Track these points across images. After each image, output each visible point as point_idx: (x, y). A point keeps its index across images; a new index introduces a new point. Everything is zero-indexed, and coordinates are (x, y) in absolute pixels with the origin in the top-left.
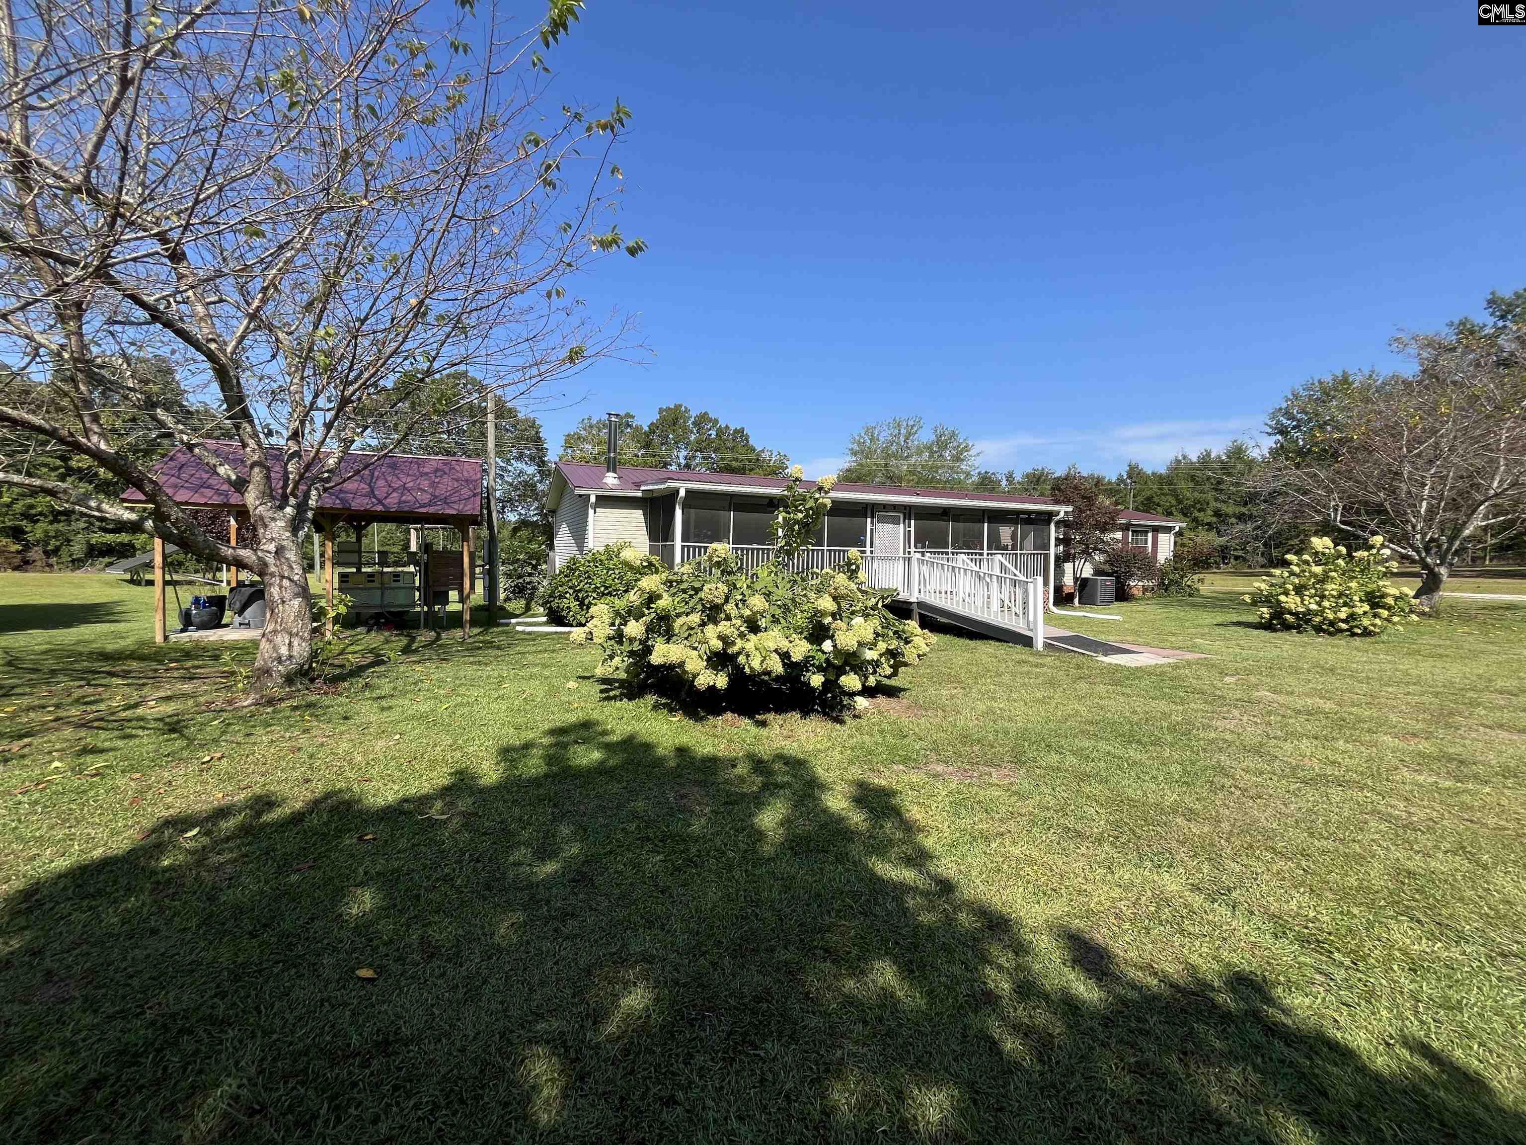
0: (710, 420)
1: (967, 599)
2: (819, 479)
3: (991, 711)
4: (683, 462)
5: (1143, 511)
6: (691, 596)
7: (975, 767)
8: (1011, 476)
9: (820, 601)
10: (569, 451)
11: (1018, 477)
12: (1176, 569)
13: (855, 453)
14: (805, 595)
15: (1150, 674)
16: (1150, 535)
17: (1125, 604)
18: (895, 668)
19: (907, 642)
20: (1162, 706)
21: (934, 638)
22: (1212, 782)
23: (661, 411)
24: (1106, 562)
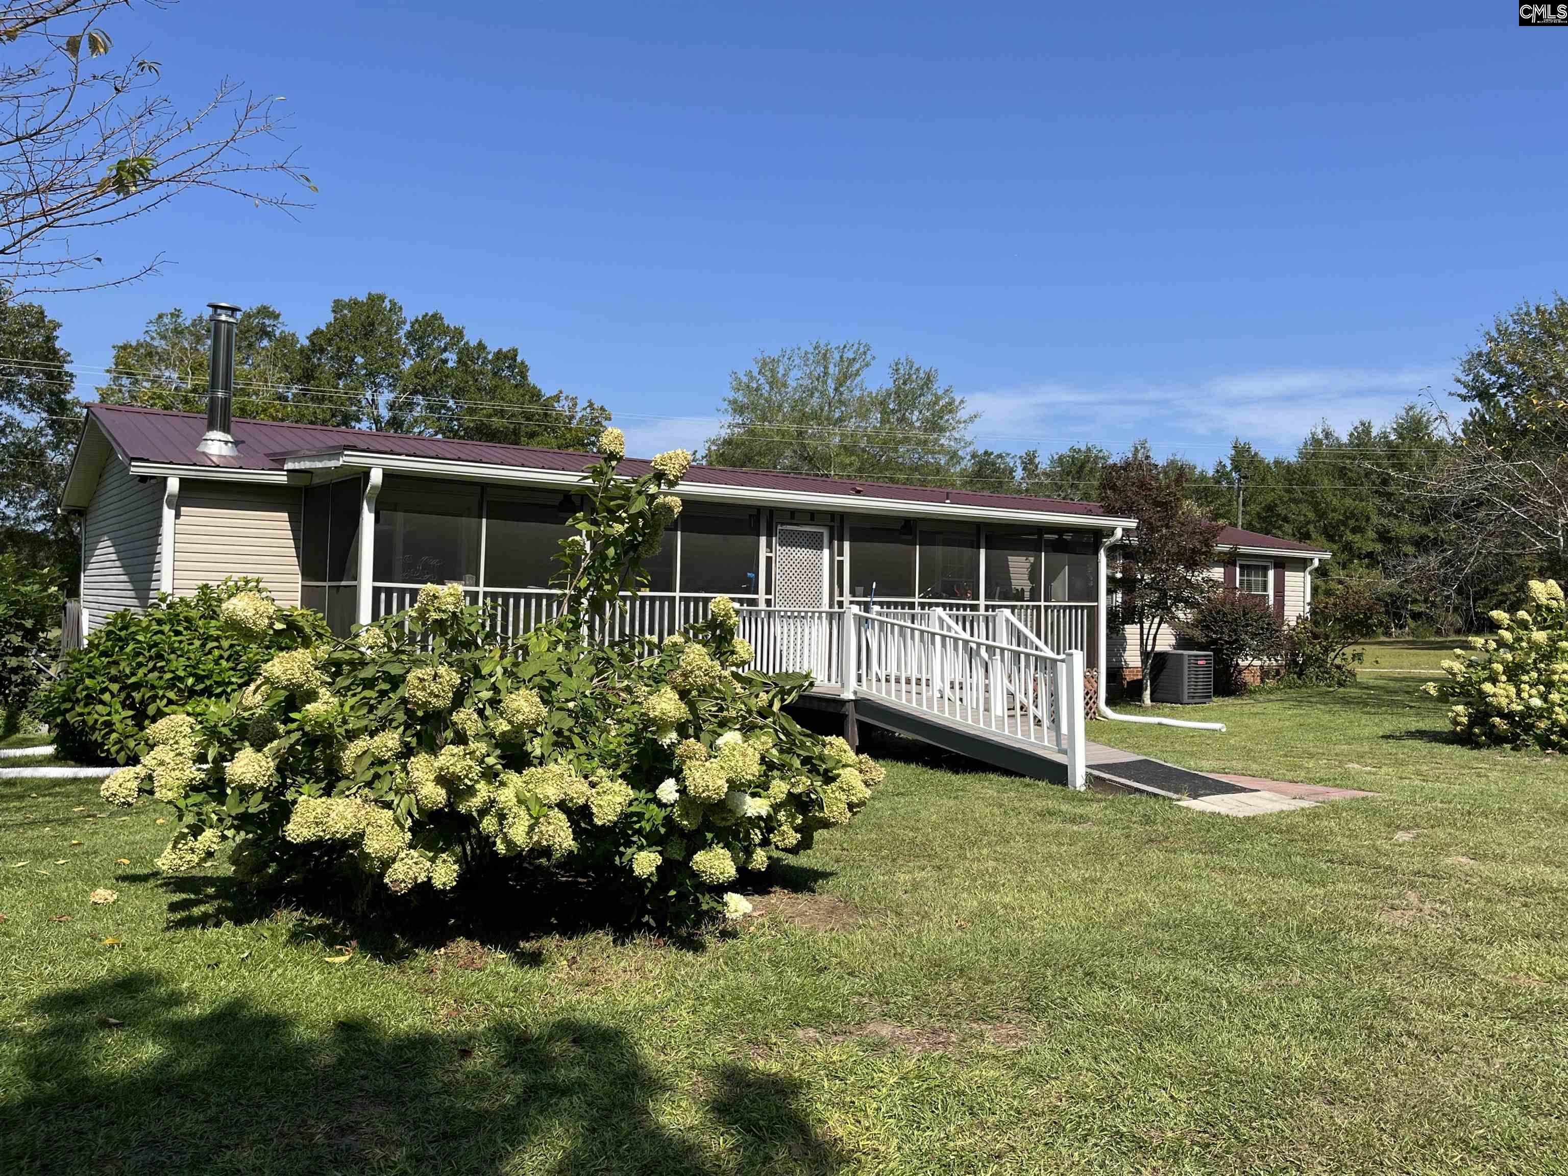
0: (445, 331)
1: (947, 692)
2: (658, 456)
3: (987, 909)
4: (385, 414)
5: (1261, 531)
6: (383, 694)
7: (954, 1024)
8: (1031, 461)
9: (653, 699)
10: (125, 381)
11: (1044, 463)
12: (1316, 636)
13: (739, 409)
14: (628, 690)
15: (1269, 830)
16: (1271, 573)
17: (1230, 700)
18: (806, 832)
19: (829, 778)
20: (1290, 888)
21: (880, 771)
22: (1371, 1027)
23: (338, 306)
24: (1196, 624)
